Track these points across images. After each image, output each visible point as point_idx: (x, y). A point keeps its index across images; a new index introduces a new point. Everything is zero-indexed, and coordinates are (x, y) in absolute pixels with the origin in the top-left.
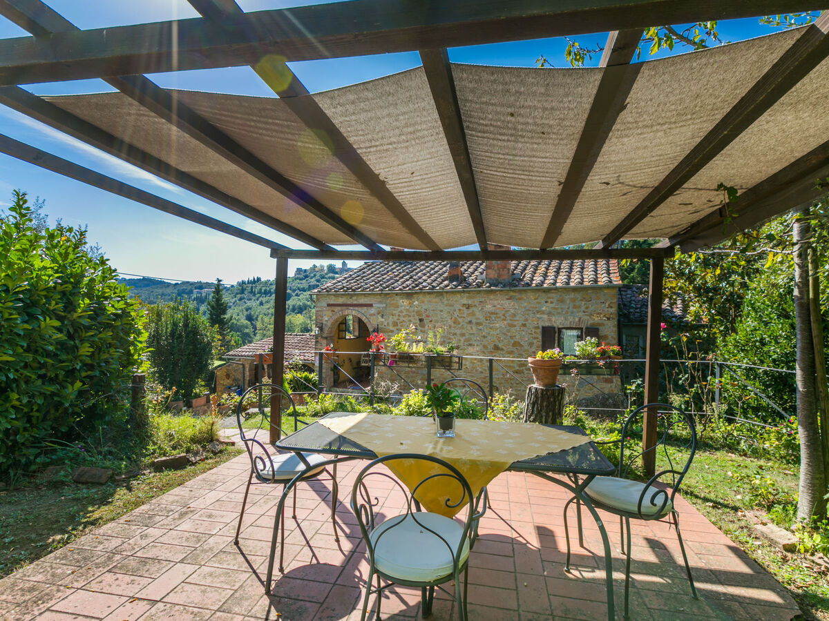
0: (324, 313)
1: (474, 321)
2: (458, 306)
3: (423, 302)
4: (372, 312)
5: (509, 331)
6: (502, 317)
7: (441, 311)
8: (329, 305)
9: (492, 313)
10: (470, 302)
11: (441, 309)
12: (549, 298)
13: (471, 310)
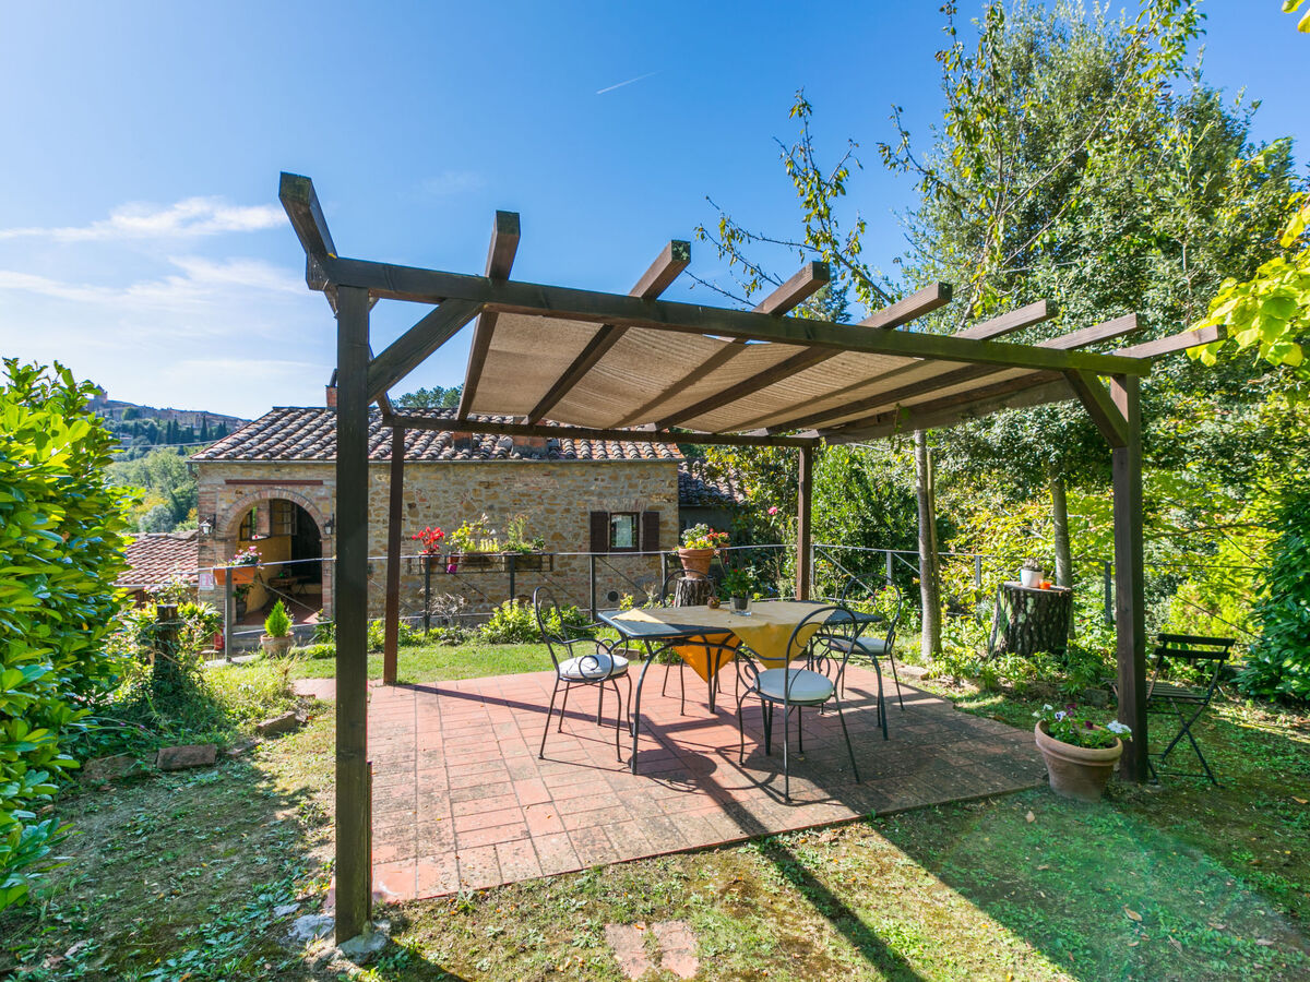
0: (220, 496)
1: (496, 506)
2: (471, 485)
4: (323, 494)
5: (546, 519)
6: (538, 500)
7: (445, 492)
8: (229, 482)
9: (524, 495)
10: (490, 479)
11: (444, 488)
12: (599, 474)
13: (492, 490)
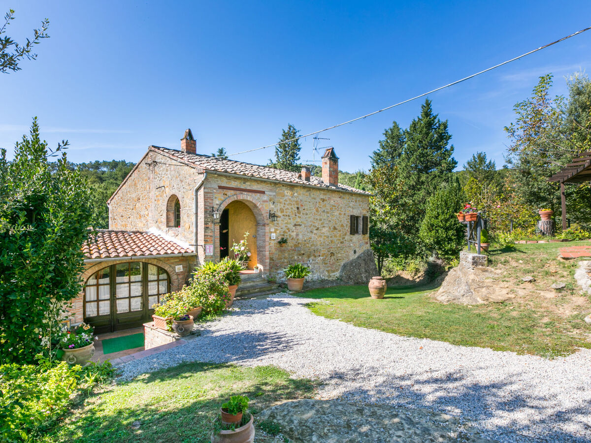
0: (216, 195)
1: (326, 210)
2: (318, 200)
3: (300, 194)
6: (337, 208)
7: (310, 202)
8: (220, 187)
10: (324, 197)
12: (353, 199)
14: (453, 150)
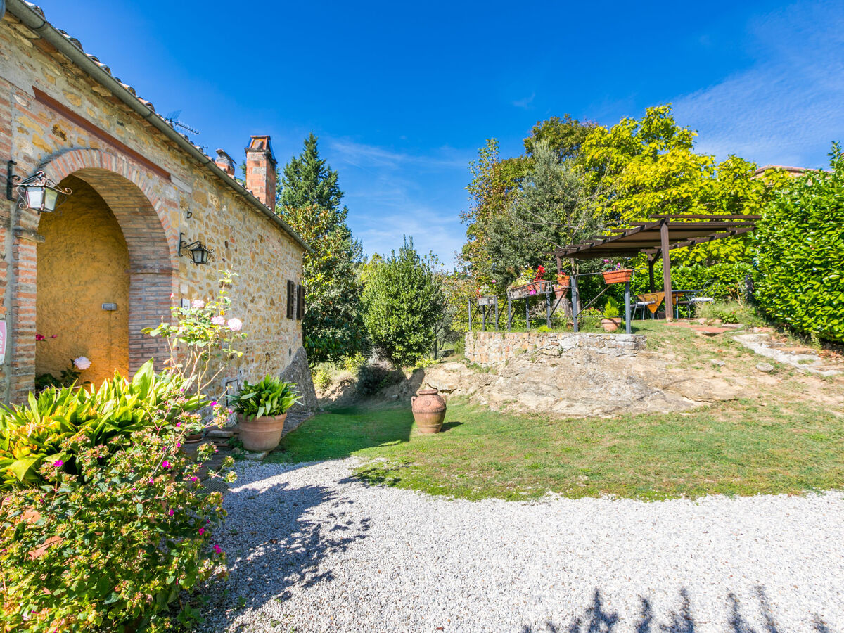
1: (263, 262)
2: (255, 235)
3: (231, 212)
4: (171, 196)
8: (41, 97)
9: (272, 256)
10: (262, 234)
13: (262, 245)
14: (346, 213)
